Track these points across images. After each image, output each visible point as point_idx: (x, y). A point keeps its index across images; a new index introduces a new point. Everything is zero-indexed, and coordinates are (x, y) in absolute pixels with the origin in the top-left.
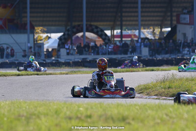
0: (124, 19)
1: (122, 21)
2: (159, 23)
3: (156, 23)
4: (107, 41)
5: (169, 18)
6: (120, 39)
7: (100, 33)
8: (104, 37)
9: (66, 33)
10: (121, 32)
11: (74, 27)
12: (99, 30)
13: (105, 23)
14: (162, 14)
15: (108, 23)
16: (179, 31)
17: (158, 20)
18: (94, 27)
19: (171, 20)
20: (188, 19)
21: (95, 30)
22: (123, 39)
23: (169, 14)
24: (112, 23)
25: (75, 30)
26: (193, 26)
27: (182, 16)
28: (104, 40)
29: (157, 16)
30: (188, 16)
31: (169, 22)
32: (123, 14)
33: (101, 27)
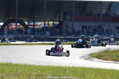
1: (34, 18)
2: (53, 19)
4: (26, 28)
5: (58, 17)
6: (33, 27)
7: (23, 23)
8: (24, 25)
10: (34, 24)
13: (25, 19)
14: (54, 15)
15: (27, 19)
16: (64, 24)
18: (19, 20)
19: (59, 18)
20: (69, 18)
21: (20, 22)
23: (58, 15)
26: (72, 22)
27: (66, 16)
29: (51, 16)
30: (69, 16)
32: (35, 14)
33: (23, 20)
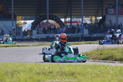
0: (72, 11)
1: (71, 13)
2: (95, 14)
3: (93, 14)
4: (62, 25)
5: (101, 11)
7: (57, 20)
8: (60, 23)
9: (37, 20)
10: (71, 20)
11: (41, 17)
12: (57, 18)
13: (61, 14)
14: (97, 8)
15: (63, 14)
16: (107, 19)
17: (94, 12)
18: (54, 16)
19: (102, 12)
20: (113, 12)
21: (55, 18)
22: (72, 24)
23: (101, 8)
24: (65, 14)
25: (42, 18)
26: (116, 16)
27: (109, 10)
28: (60, 24)
29: (93, 10)
30: (112, 10)
31: (101, 14)
32: (72, 8)
33: (58, 16)
